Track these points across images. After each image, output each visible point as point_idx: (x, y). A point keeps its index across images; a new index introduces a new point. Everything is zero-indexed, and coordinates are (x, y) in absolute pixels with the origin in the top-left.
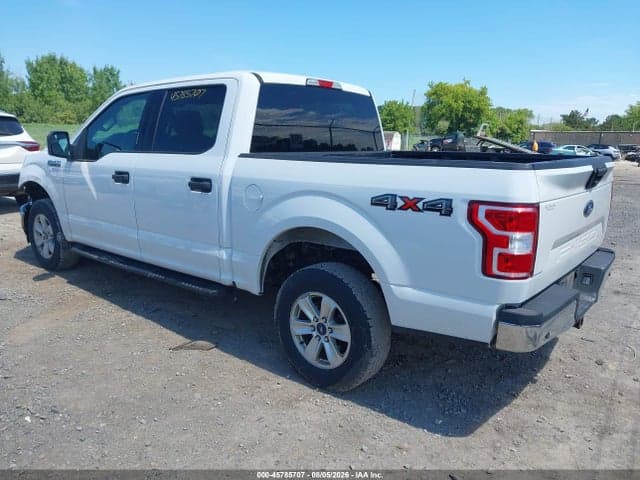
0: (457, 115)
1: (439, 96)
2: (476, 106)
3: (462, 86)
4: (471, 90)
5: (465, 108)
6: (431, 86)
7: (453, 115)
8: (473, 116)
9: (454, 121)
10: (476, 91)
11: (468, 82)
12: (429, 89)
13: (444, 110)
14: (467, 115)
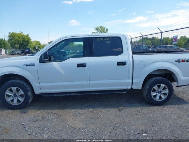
0: (21, 43)
1: (13, 37)
2: (26, 40)
3: (20, 34)
4: (24, 35)
5: (23, 40)
6: (10, 34)
7: (20, 43)
8: (26, 43)
9: (20, 45)
10: (25, 35)
11: (22, 33)
12: (9, 34)
13: (16, 41)
14: (24, 43)
